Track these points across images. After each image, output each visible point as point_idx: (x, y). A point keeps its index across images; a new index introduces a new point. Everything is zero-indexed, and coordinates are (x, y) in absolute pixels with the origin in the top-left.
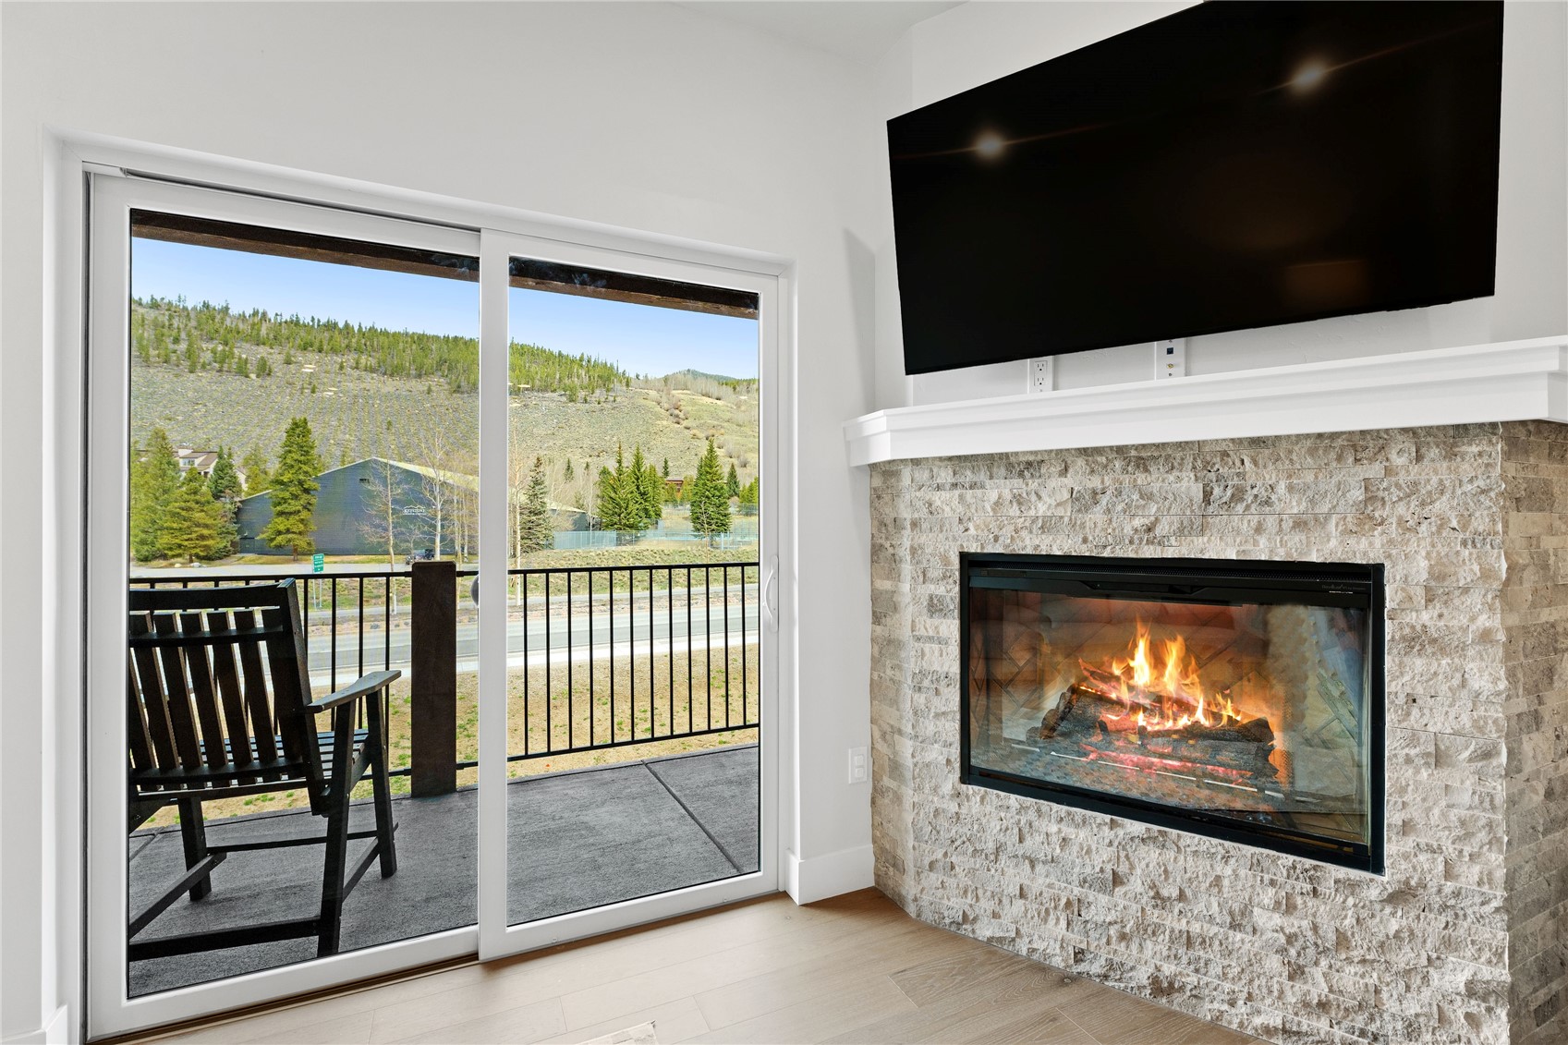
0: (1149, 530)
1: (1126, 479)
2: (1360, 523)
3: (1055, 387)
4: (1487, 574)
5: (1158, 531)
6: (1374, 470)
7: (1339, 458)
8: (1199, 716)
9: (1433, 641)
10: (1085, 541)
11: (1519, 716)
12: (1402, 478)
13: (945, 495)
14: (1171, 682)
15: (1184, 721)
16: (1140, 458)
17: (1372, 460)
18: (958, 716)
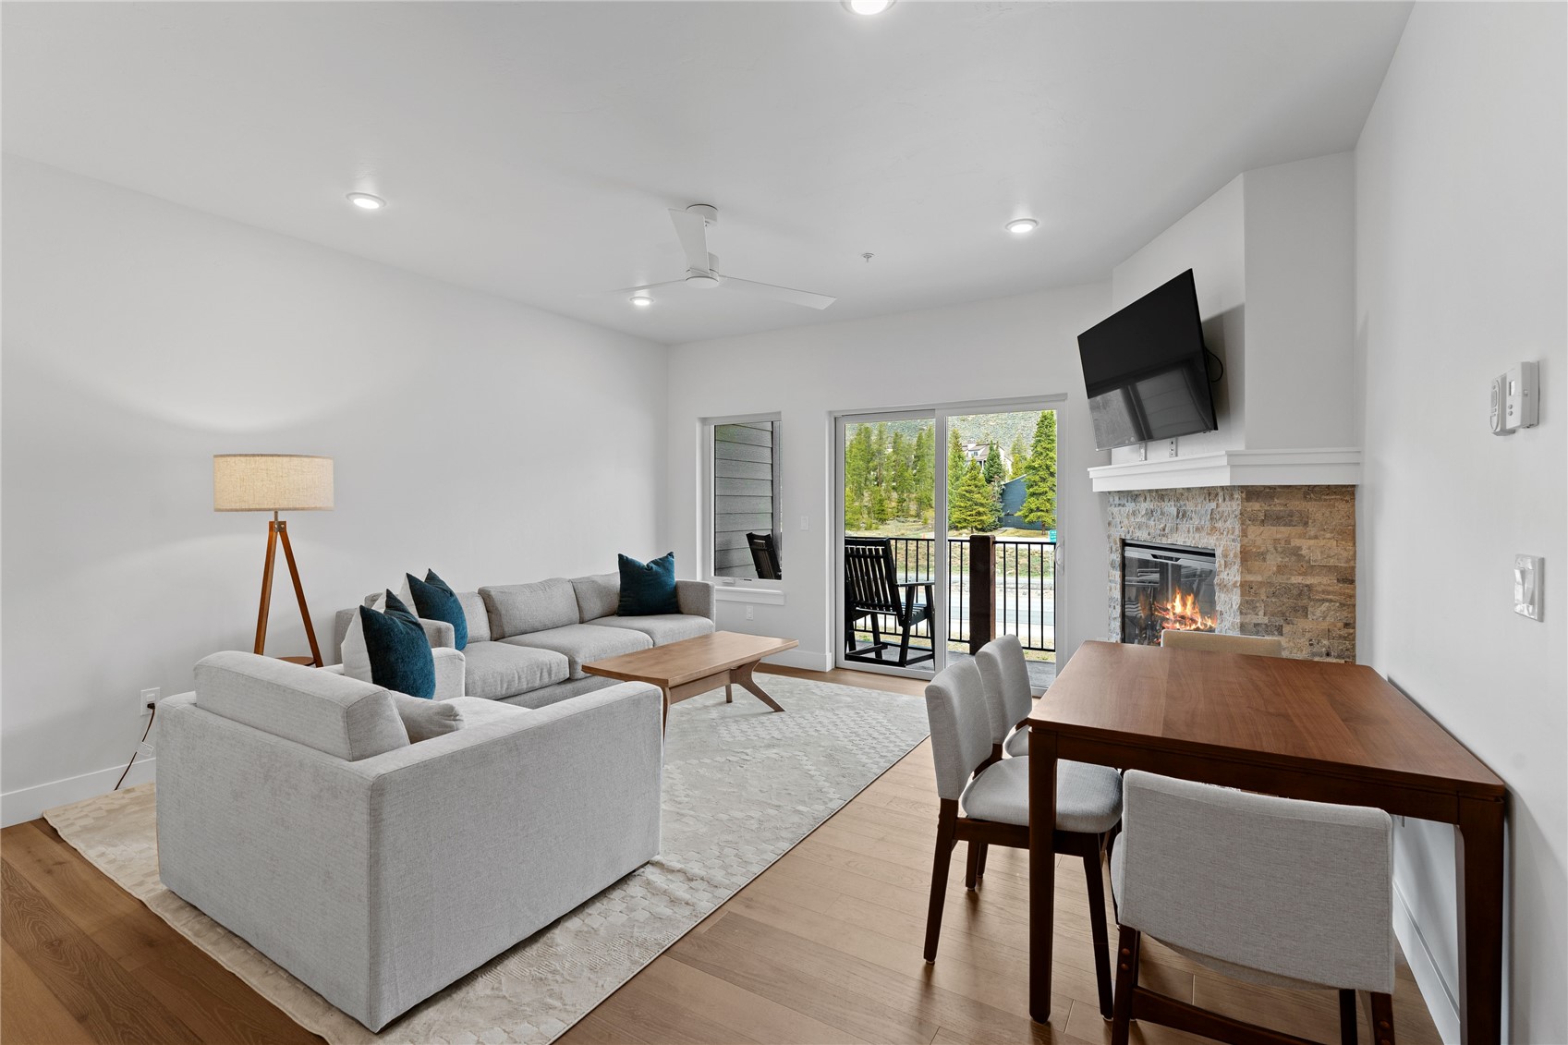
0: (1164, 530)
1: (1159, 504)
2: (1211, 530)
3: (1146, 459)
4: (1235, 556)
5: (1167, 531)
6: (1213, 505)
7: (1205, 499)
8: (1199, 625)
9: (1225, 586)
10: (1149, 534)
11: (1256, 625)
12: (1220, 509)
13: (1117, 509)
14: (1189, 611)
15: (1194, 627)
16: (1161, 495)
17: (1214, 500)
18: (1119, 620)
